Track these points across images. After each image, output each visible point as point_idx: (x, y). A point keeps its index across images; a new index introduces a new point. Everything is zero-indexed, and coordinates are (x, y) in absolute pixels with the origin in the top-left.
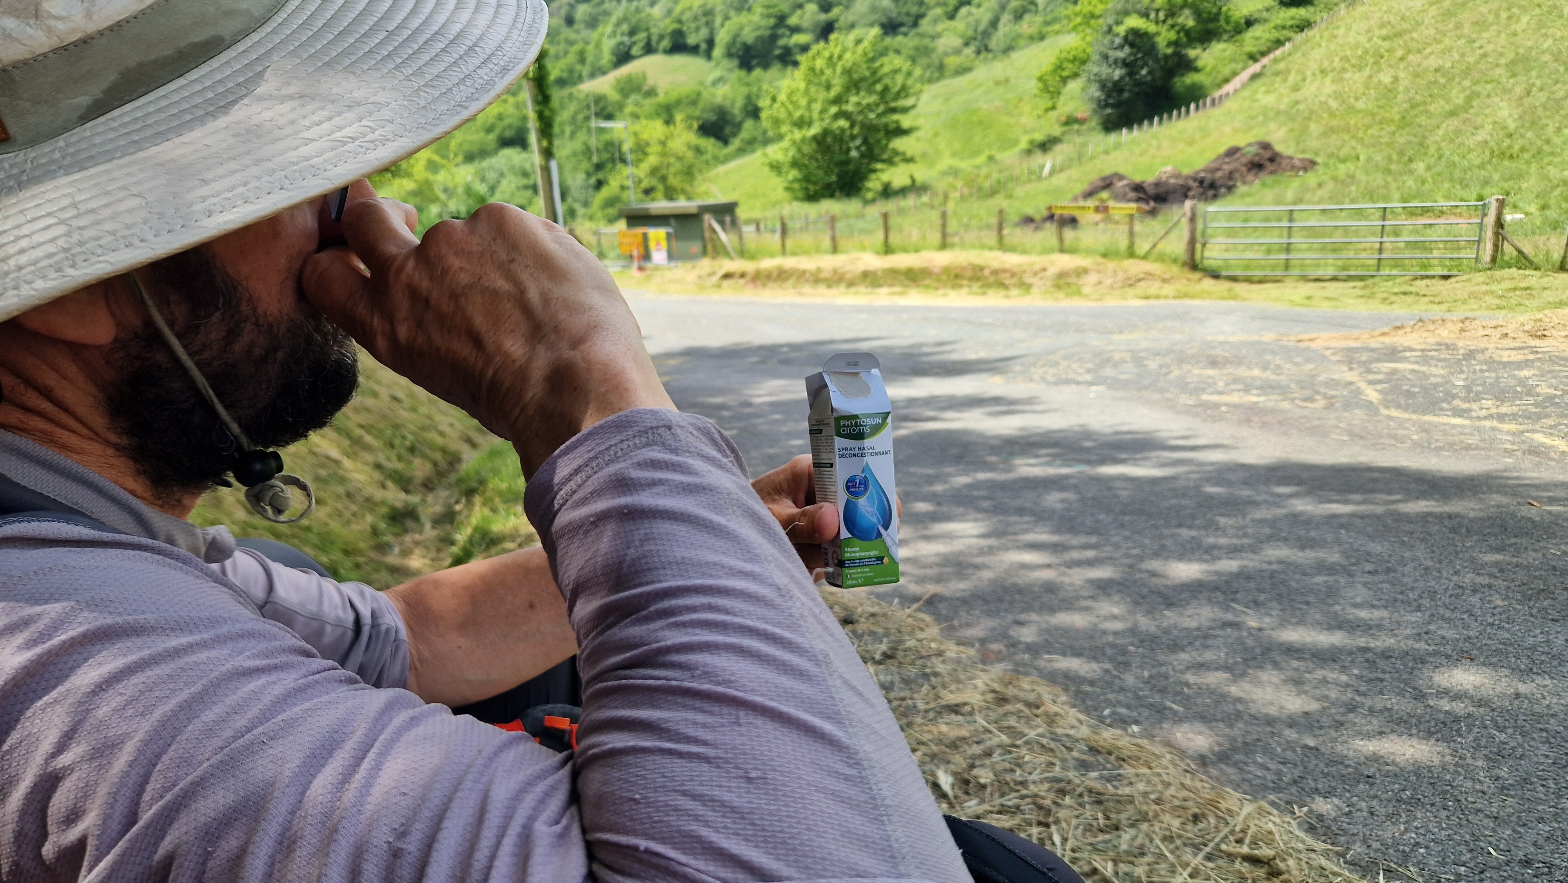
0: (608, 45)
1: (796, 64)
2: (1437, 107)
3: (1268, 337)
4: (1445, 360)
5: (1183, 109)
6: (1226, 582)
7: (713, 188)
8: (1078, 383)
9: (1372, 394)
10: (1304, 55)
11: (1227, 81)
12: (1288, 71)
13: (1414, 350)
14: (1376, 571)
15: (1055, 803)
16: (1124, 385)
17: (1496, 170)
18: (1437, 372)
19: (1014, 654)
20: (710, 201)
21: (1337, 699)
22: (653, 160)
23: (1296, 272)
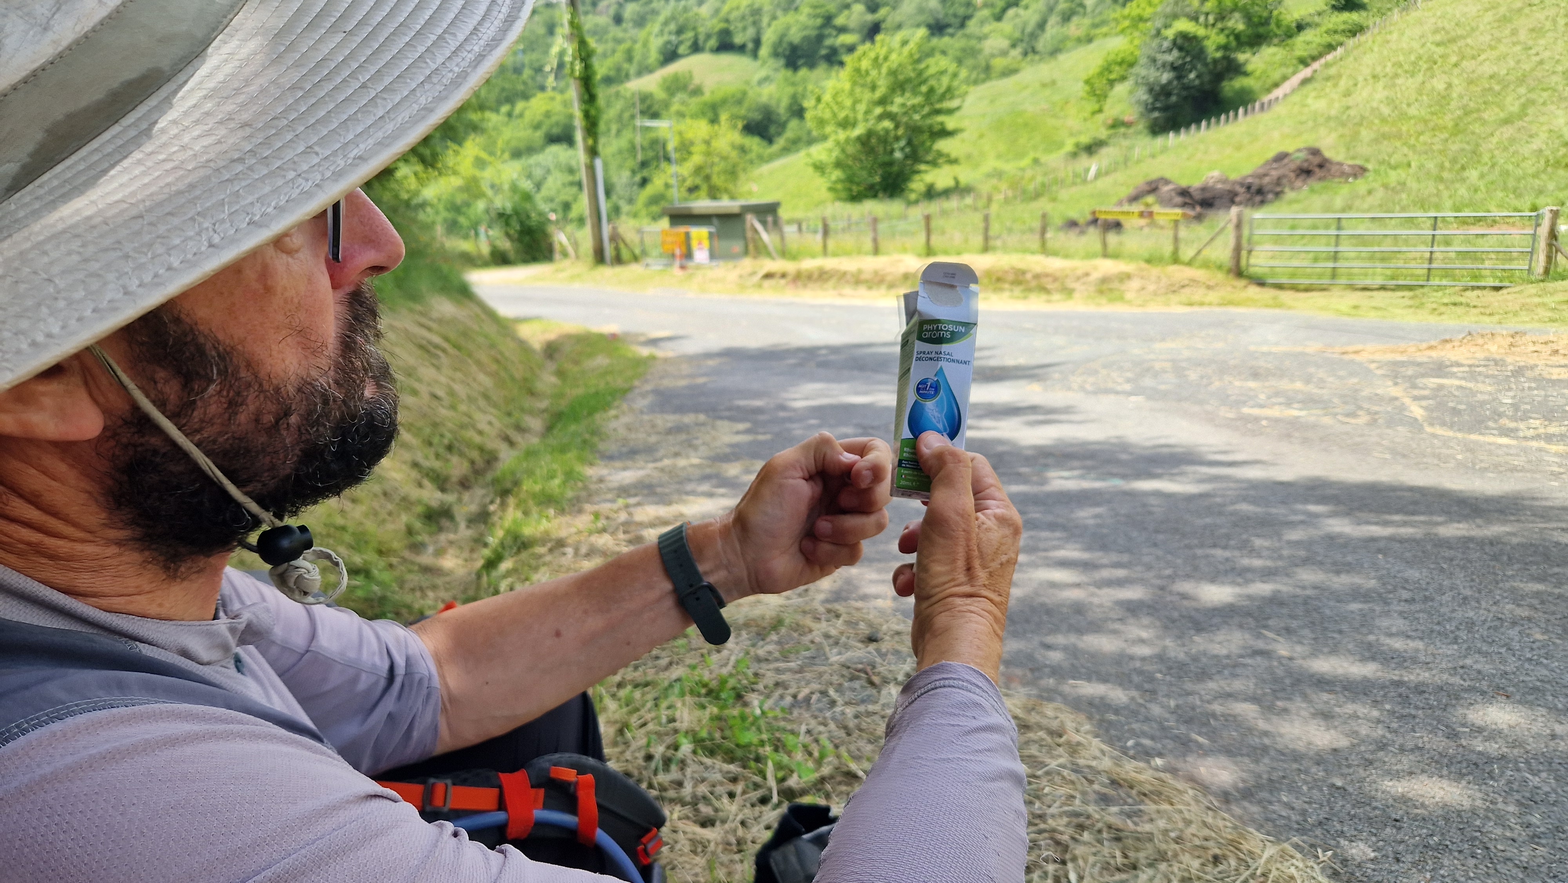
0: (656, 44)
1: (842, 64)
2: (1491, 114)
3: (1312, 347)
4: (1493, 376)
5: (1231, 114)
6: (1259, 607)
7: (755, 187)
8: (1117, 393)
9: (1417, 411)
10: (1355, 59)
11: (1276, 85)
12: (1340, 76)
13: (1462, 365)
14: (1413, 600)
15: (1073, 838)
16: (1164, 396)
17: (1551, 179)
18: (1485, 389)
19: (1040, 678)
20: (754, 201)
21: (1368, 736)
22: (697, 159)
23: (1343, 281)
